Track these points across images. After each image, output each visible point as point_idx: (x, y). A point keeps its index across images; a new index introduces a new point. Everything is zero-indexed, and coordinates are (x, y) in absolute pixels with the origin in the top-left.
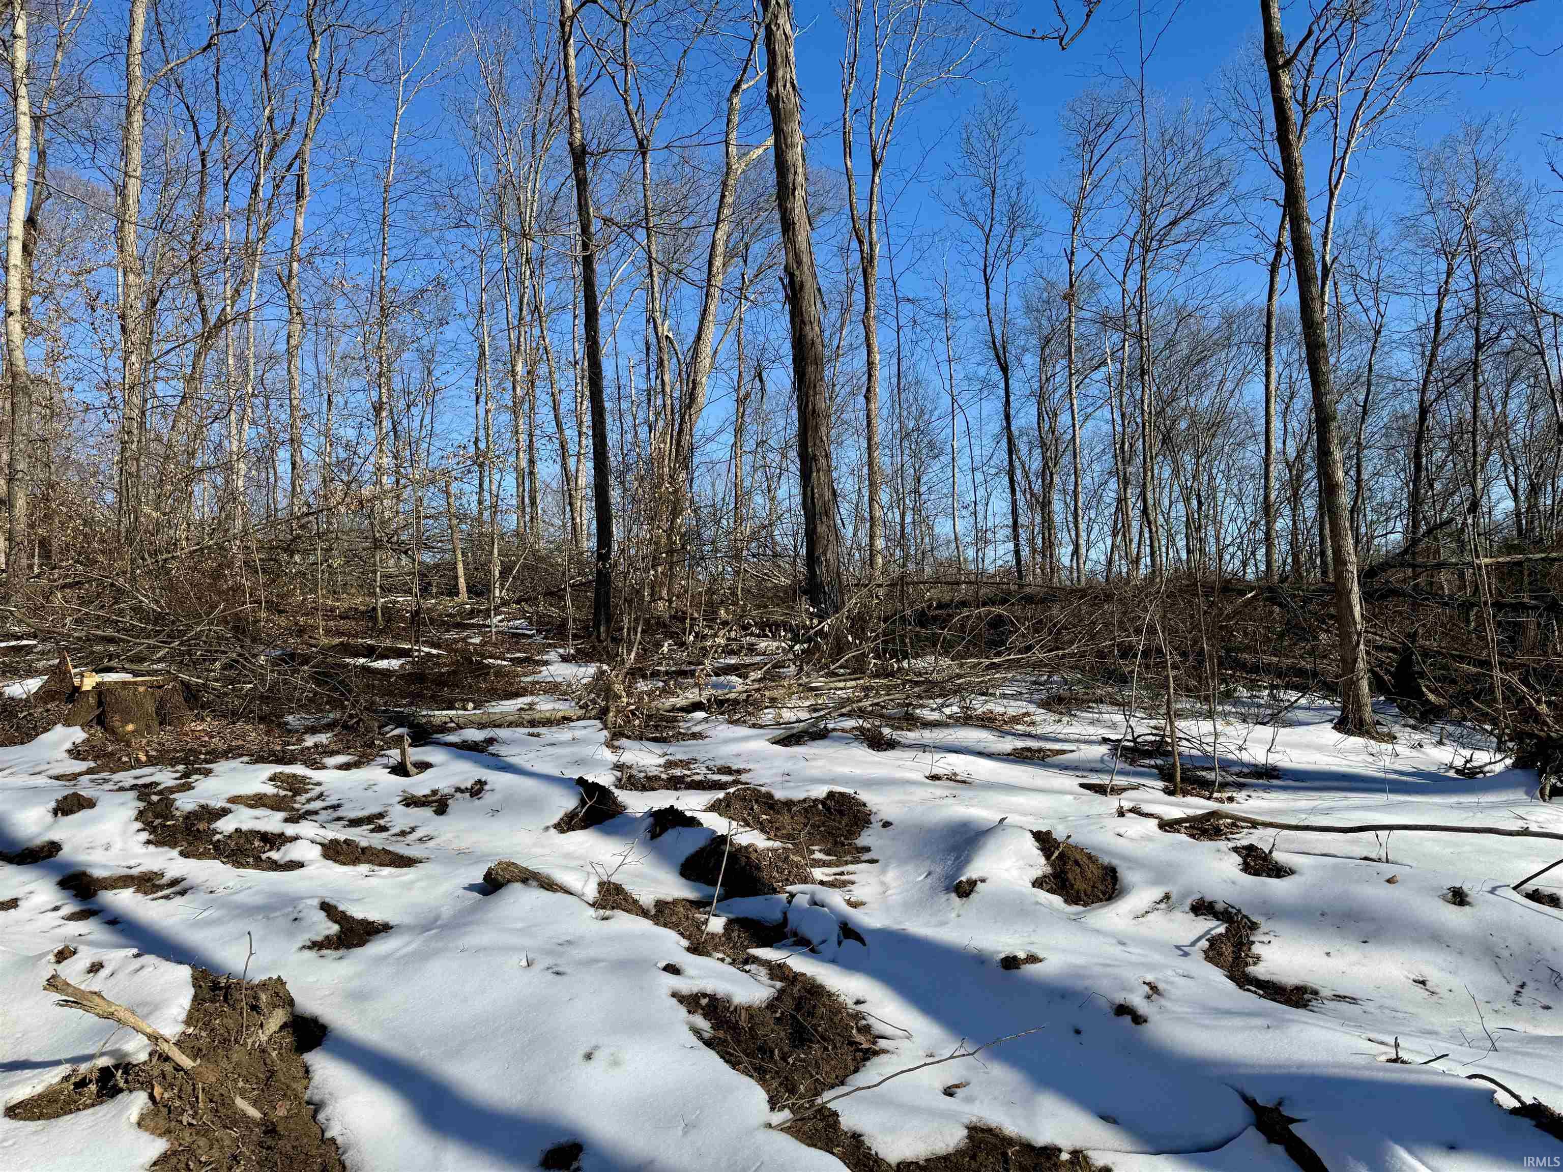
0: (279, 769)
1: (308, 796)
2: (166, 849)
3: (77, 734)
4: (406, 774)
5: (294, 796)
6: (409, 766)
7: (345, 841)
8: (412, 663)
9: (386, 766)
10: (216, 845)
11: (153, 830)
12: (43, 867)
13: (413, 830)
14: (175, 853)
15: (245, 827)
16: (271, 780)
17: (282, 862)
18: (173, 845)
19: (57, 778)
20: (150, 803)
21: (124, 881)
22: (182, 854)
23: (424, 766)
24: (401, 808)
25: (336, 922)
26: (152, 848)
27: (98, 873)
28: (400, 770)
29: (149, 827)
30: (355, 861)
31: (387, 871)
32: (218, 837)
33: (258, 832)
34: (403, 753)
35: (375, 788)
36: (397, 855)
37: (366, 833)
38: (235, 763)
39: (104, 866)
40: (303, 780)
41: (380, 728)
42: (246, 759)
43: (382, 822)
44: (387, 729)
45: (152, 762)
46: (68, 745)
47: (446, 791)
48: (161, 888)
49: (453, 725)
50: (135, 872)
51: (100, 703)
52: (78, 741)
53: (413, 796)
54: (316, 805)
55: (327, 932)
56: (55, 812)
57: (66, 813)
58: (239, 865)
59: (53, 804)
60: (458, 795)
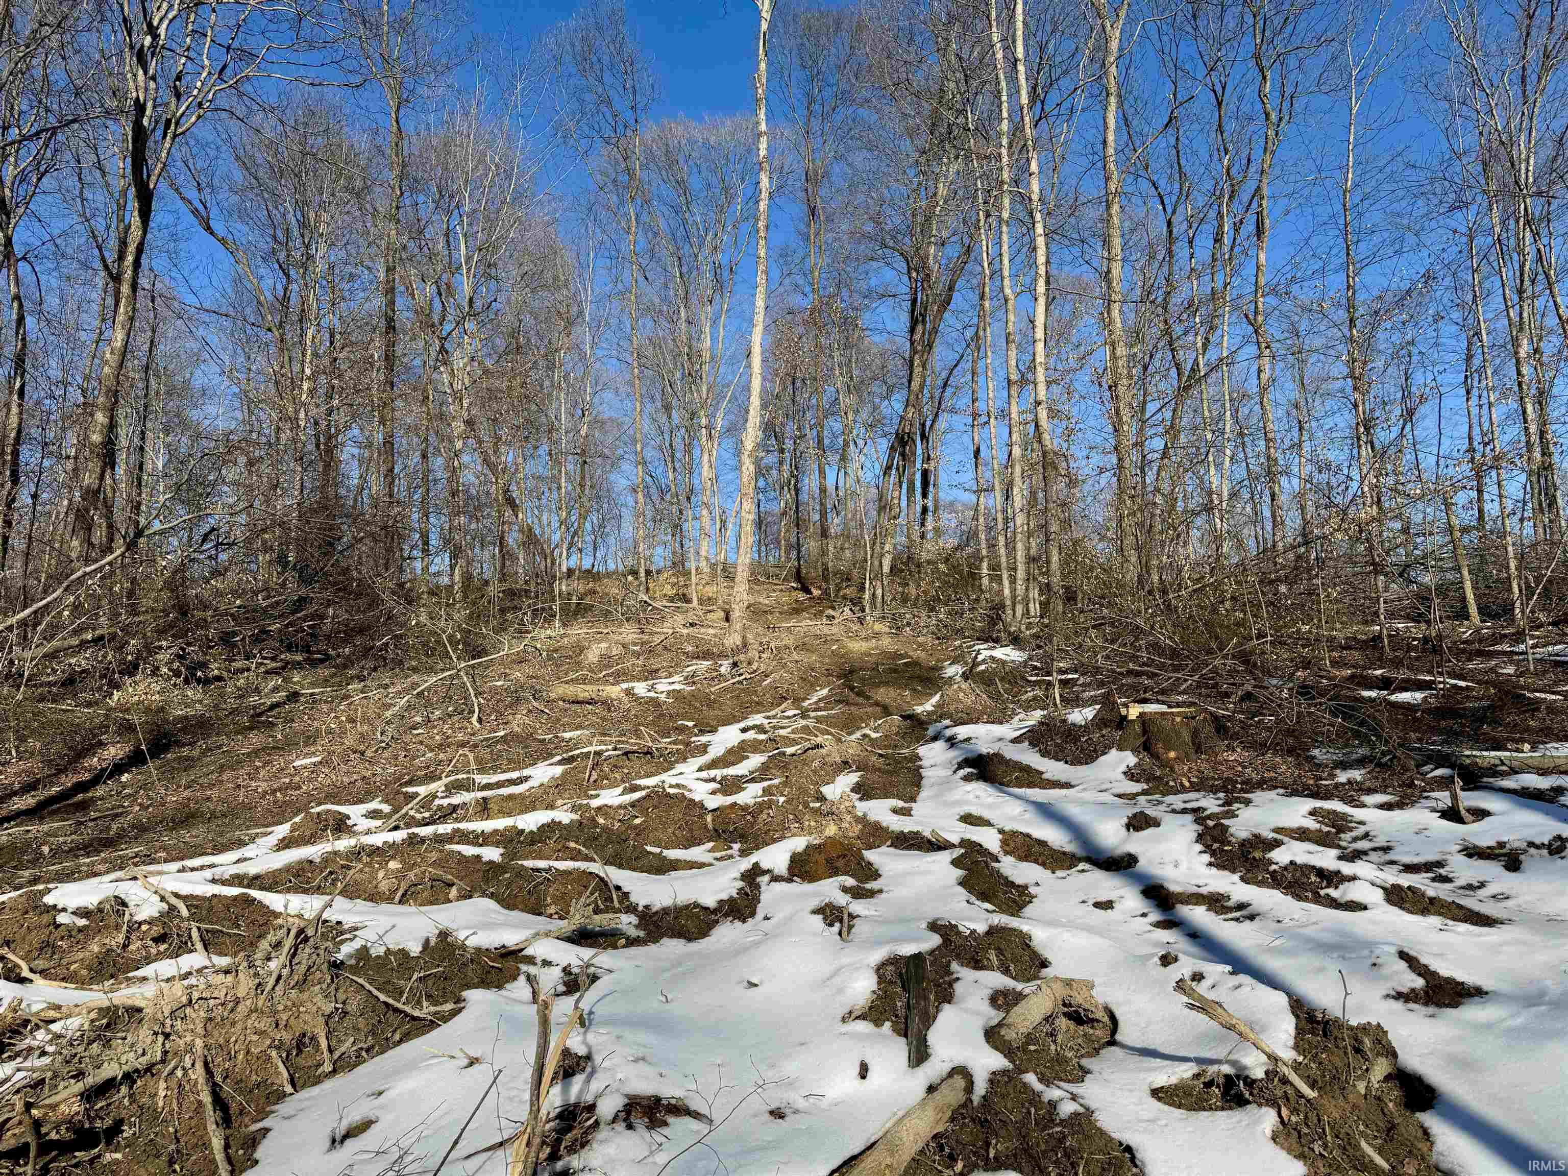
0: (1318, 804)
1: (1354, 834)
2: (1226, 873)
3: (1130, 759)
4: (1460, 820)
5: (1338, 833)
6: (1463, 812)
7: (1409, 888)
8: (1436, 696)
9: (1434, 810)
10: (1273, 874)
11: (1213, 854)
12: (1126, 875)
13: (1482, 885)
14: (1236, 877)
15: (1299, 860)
16: (1311, 814)
17: (1343, 901)
18: (1233, 871)
19: (1120, 796)
20: (1206, 827)
21: (1197, 898)
22: (1242, 879)
23: (1481, 814)
24: (1461, 858)
25: (1420, 975)
26: (1214, 870)
27: (1174, 888)
28: (1452, 814)
29: (1208, 849)
30: (1424, 912)
31: (1463, 927)
32: (1273, 867)
33: (1313, 867)
34: (1454, 797)
35: (1426, 833)
36: (1470, 910)
37: (1427, 881)
38: (1272, 794)
39: (1178, 883)
40: (1344, 817)
41: (1418, 766)
42: (1281, 791)
43: (1442, 871)
44: (1427, 768)
45: (1195, 788)
46: (1123, 768)
47: (1516, 845)
48: (1230, 910)
49: (1504, 768)
50: (1204, 891)
51: (1145, 732)
52: (1132, 764)
53: (1475, 847)
54: (1363, 845)
55: (1413, 985)
56: (1128, 826)
57: (1138, 829)
58: (1299, 898)
59: (1125, 820)
60: (1532, 851)
